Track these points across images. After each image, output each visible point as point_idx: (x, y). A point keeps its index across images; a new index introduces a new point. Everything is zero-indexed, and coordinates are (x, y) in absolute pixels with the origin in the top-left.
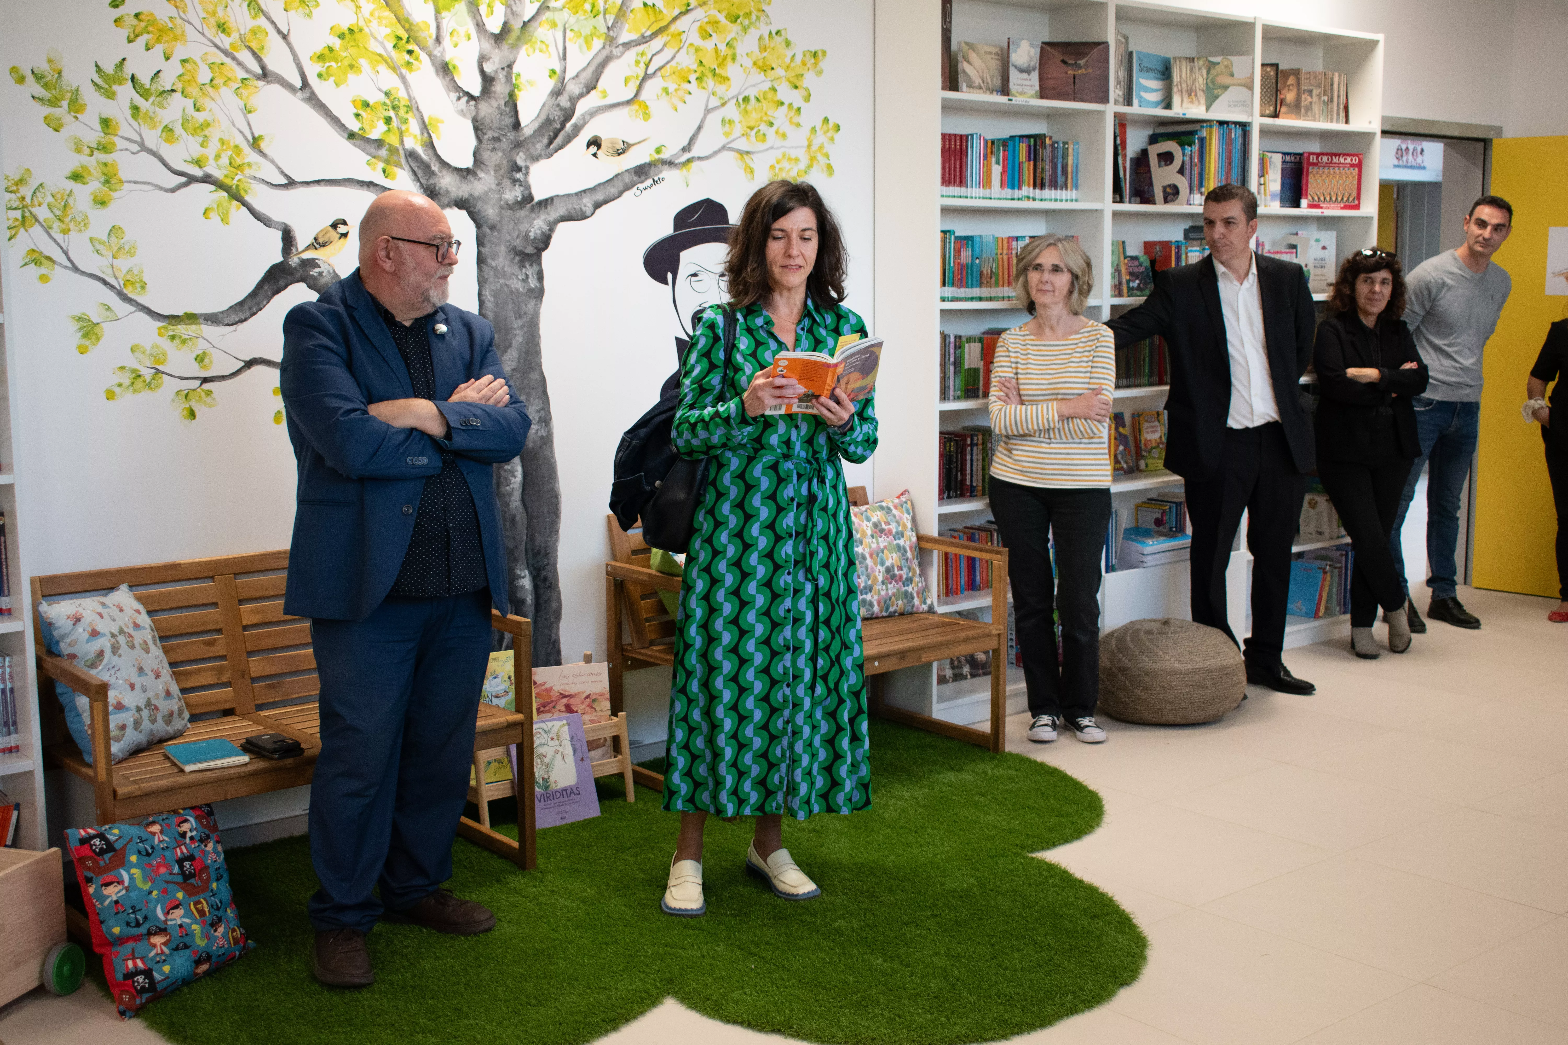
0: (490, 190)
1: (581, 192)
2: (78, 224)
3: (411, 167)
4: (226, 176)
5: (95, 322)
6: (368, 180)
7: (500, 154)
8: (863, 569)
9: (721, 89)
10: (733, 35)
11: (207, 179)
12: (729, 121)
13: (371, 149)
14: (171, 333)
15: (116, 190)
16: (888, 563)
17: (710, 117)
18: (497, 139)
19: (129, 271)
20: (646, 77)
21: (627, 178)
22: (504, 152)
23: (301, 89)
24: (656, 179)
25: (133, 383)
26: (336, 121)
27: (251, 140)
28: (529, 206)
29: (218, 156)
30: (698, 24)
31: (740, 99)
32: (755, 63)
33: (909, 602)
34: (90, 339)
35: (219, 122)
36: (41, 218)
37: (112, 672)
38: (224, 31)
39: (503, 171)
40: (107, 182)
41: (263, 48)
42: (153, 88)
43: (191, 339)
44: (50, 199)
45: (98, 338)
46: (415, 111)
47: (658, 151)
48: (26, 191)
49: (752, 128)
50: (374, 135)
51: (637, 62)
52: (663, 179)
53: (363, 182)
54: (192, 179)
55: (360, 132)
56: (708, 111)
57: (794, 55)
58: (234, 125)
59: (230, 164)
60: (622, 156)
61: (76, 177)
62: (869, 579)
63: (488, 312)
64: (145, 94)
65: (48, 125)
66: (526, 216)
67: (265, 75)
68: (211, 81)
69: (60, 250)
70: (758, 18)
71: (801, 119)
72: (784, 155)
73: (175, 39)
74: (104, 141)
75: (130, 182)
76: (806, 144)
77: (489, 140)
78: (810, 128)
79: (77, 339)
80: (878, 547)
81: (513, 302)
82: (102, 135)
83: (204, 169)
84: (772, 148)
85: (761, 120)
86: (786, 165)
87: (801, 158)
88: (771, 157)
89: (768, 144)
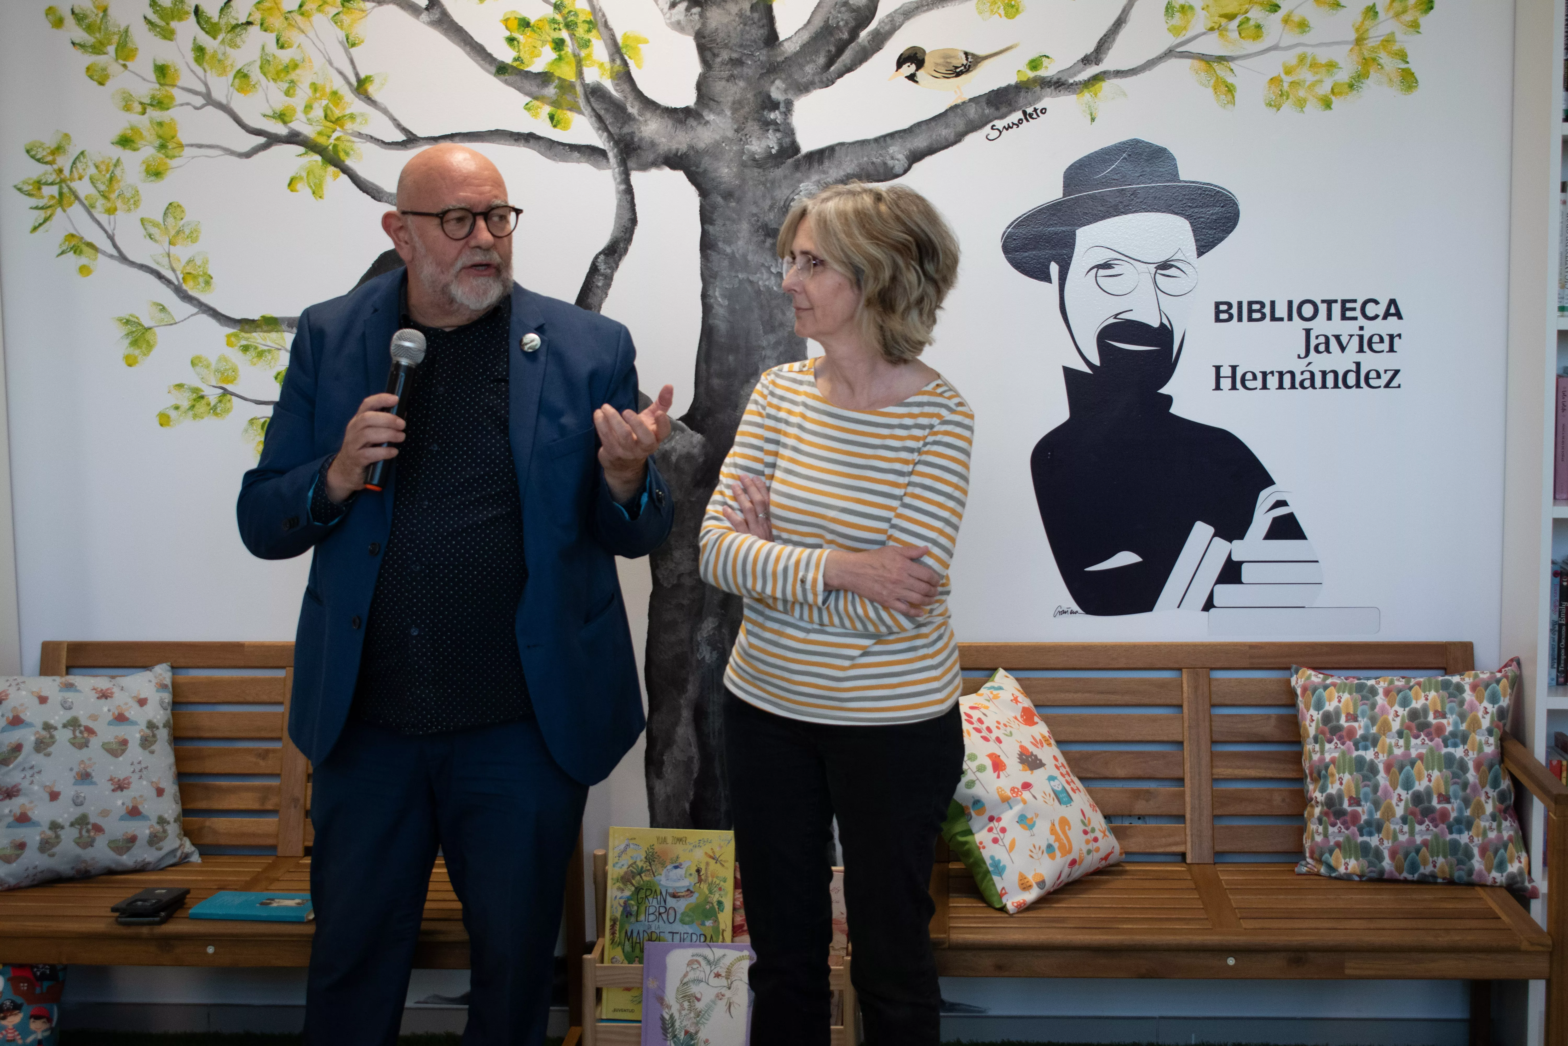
0: (725, 139)
1: (884, 137)
2: (126, 201)
3: (593, 109)
4: (320, 133)
5: (146, 326)
6: (526, 131)
7: (742, 84)
8: (1368, 789)
11: (294, 138)
12: (1183, 7)
13: (532, 86)
14: (244, 343)
15: (174, 157)
16: (1420, 786)
18: (737, 62)
19: (190, 261)
21: (972, 112)
22: (748, 80)
23: (427, 9)
24: (1030, 110)
25: (193, 406)
26: (478, 50)
27: (355, 83)
28: (790, 161)
29: (308, 108)
33: (1460, 862)
34: (139, 347)
35: (310, 62)
36: (82, 195)
37: (28, 773)
39: (747, 109)
40: (163, 147)
42: (223, 22)
43: (269, 351)
44: (92, 170)
45: (150, 346)
46: (602, 29)
47: (1034, 64)
48: (64, 162)
49: (1231, 17)
50: (537, 66)
52: (1044, 111)
53: (518, 134)
54: (273, 140)
55: (515, 64)
58: (331, 64)
59: (326, 117)
60: (963, 77)
61: (125, 142)
62: (1377, 809)
63: (717, 322)
64: (212, 30)
65: (91, 77)
66: (785, 177)
68: (301, 6)
69: (105, 235)
72: (1302, 59)
74: (159, 94)
75: (192, 145)
76: (1353, 36)
77: (723, 63)
78: (1362, 7)
79: (123, 347)
80: (1407, 754)
81: (762, 307)
82: (157, 86)
83: (290, 125)
84: (1275, 48)
85: (1252, 3)
86: (1306, 75)
87: (1341, 64)
88: (1273, 64)
89: (1266, 42)
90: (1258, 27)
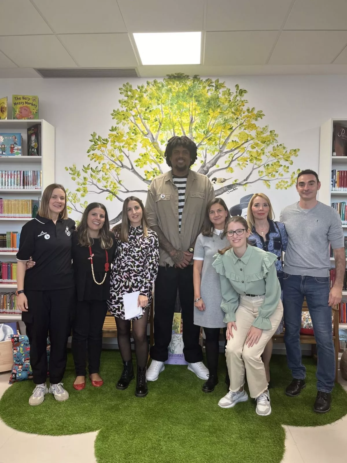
2: (78, 200)
4: (112, 190)
9: (258, 163)
10: (263, 147)
11: (107, 191)
12: (261, 171)
13: (149, 183)
15: (86, 193)
17: (254, 171)
20: (232, 161)
21: (225, 189)
23: (131, 169)
24: (234, 189)
26: (140, 177)
27: (118, 181)
29: (110, 185)
30: (251, 145)
31: (266, 165)
32: (271, 155)
35: (111, 177)
36: (70, 199)
38: (113, 156)
40: (84, 191)
41: (122, 160)
42: (96, 170)
44: (72, 195)
47: (236, 181)
49: (270, 173)
51: (229, 157)
52: (237, 189)
54: (104, 191)
55: (146, 179)
56: (253, 169)
57: (287, 151)
58: (114, 178)
59: (113, 187)
60: (223, 183)
61: (78, 190)
64: (94, 172)
65: (72, 179)
67: (123, 166)
68: (109, 168)
69: (73, 206)
70: (273, 141)
71: (289, 170)
72: (282, 181)
73: (102, 159)
74: (84, 182)
75: (89, 191)
76: (291, 177)
83: (107, 188)
84: (277, 179)
85: (273, 171)
86: (283, 183)
87: (289, 181)
88: (277, 182)
89: (276, 177)
90: (274, 175)
